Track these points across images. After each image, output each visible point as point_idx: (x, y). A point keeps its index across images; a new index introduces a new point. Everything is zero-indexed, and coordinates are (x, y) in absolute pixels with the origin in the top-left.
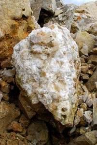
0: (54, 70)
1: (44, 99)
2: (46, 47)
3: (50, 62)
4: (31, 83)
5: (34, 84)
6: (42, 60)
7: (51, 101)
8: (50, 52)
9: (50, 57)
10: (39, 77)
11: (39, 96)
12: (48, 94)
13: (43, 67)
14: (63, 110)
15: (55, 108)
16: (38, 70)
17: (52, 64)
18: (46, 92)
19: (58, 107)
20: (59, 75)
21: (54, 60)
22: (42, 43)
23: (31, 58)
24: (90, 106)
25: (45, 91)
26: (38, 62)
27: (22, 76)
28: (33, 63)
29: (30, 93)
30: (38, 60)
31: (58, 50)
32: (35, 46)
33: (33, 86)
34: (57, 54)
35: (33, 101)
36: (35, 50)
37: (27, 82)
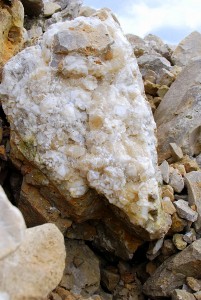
0: (119, 113)
1: (107, 179)
2: (97, 59)
3: (108, 95)
4: (62, 149)
5: (72, 149)
6: (87, 90)
7: (124, 181)
8: (104, 73)
9: (105, 83)
10: (83, 130)
11: (93, 175)
12: (114, 166)
13: (93, 107)
14: (151, 199)
15: (132, 197)
16: (80, 116)
17: (113, 98)
18: (111, 162)
19: (140, 194)
20: (131, 123)
21: (114, 90)
22: (89, 49)
23: (59, 87)
24: (179, 191)
25: (107, 160)
26: (80, 96)
27: (35, 134)
28: (64, 100)
29: (62, 172)
30: (77, 92)
31: (122, 66)
32: (68, 59)
33: (68, 156)
34: (122, 75)
35: (72, 190)
36: (69, 68)
37: (53, 148)
